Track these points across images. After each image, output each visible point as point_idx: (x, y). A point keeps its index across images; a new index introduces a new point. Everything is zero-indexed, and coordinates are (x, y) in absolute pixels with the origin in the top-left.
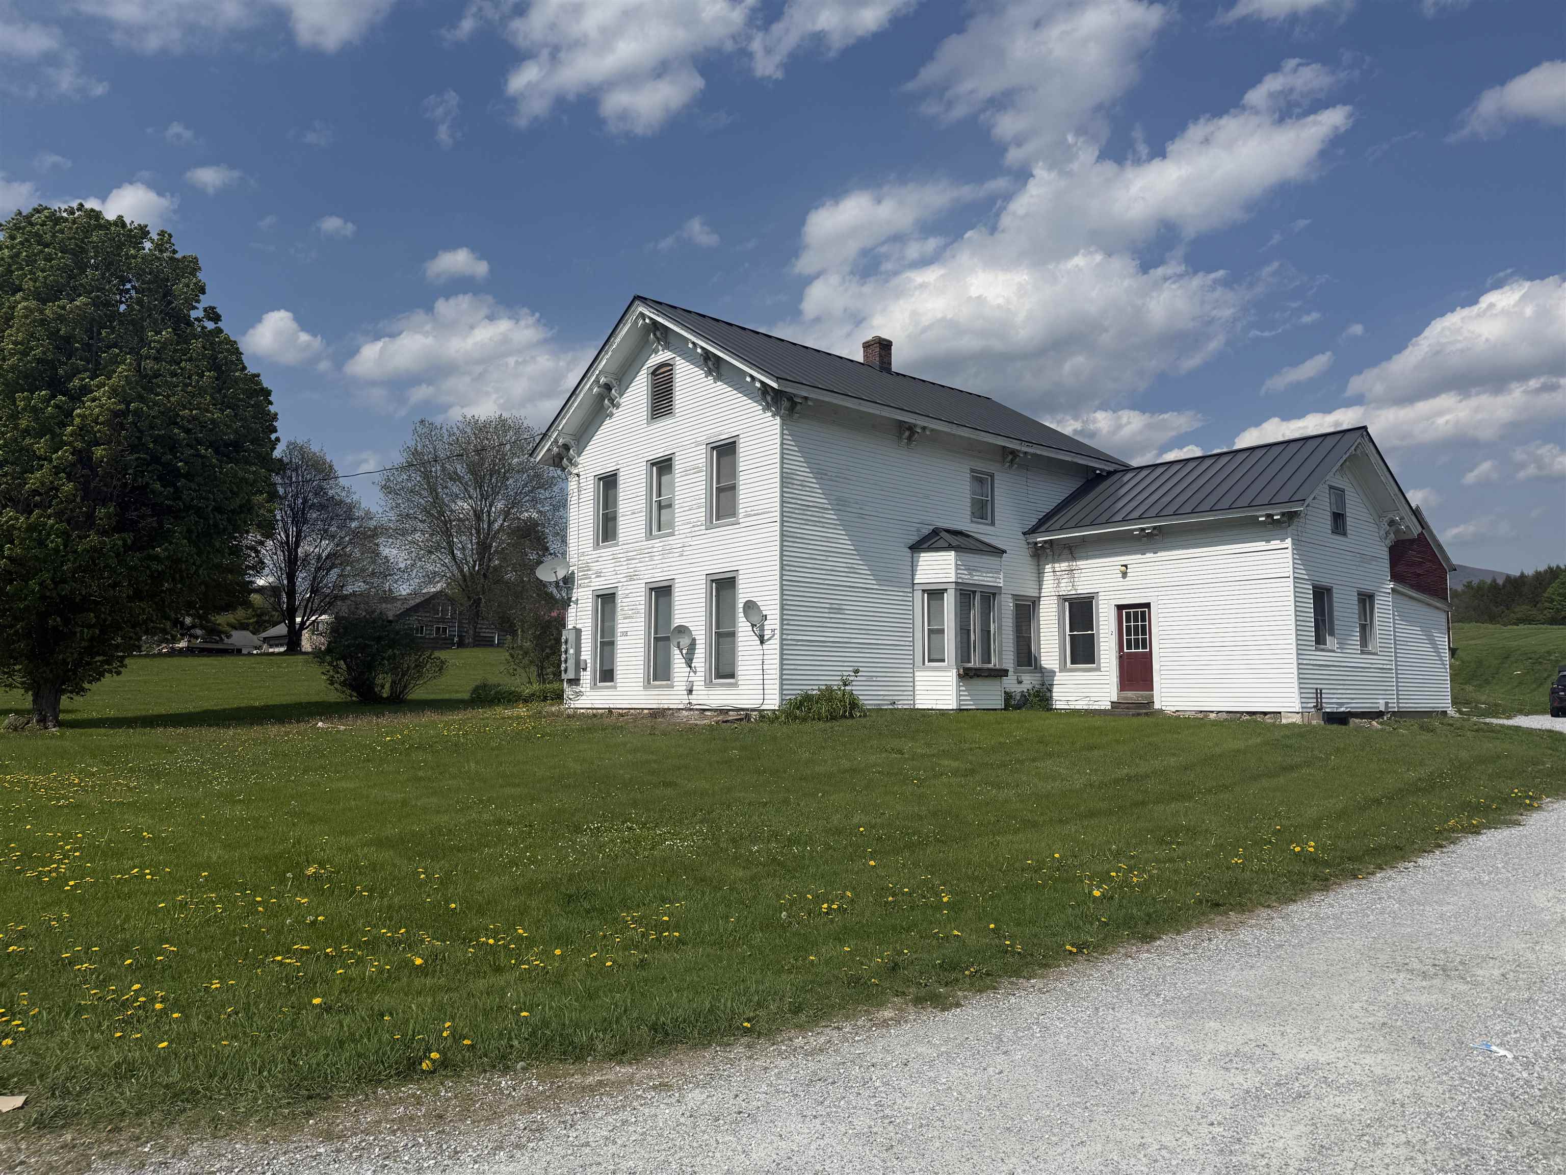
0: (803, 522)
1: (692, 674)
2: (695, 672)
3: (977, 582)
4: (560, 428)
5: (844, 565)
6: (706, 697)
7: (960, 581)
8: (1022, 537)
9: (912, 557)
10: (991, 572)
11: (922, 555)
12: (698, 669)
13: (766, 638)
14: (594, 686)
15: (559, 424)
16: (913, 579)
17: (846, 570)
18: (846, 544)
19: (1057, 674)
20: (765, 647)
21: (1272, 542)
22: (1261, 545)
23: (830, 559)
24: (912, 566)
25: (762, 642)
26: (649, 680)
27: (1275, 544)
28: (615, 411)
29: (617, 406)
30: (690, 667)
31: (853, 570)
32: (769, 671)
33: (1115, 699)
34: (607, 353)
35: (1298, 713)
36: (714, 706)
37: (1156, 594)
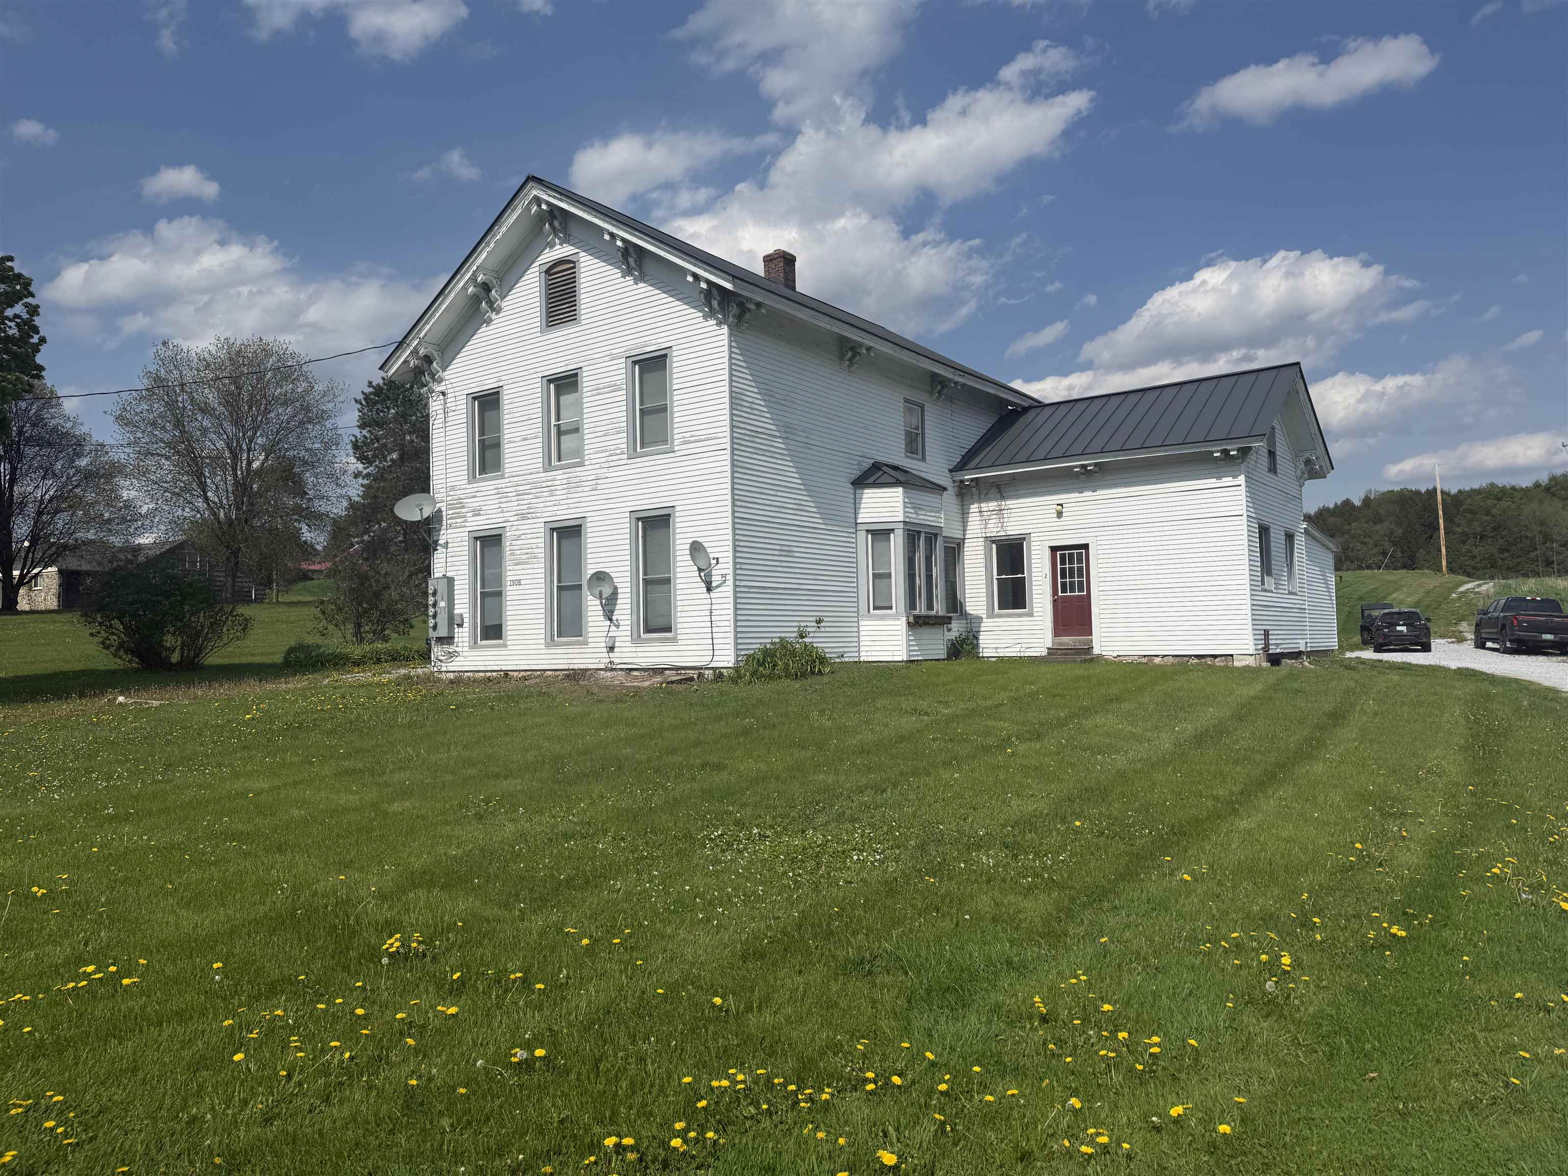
0: (753, 450)
1: (613, 628)
2: (618, 626)
3: (922, 522)
4: (422, 335)
5: (793, 501)
6: (634, 655)
7: (907, 520)
8: (948, 474)
9: (855, 494)
10: (933, 512)
11: (866, 491)
12: (621, 623)
13: (714, 584)
14: (474, 645)
15: (420, 330)
16: (856, 519)
17: (794, 507)
18: (794, 478)
19: (984, 620)
20: (712, 595)
21: (1224, 479)
22: (1212, 482)
23: (779, 494)
24: (855, 504)
25: (709, 590)
26: (552, 636)
27: (1227, 481)
28: (493, 316)
29: (498, 311)
30: (611, 620)
31: (800, 508)
32: (719, 624)
33: (1050, 646)
34: (488, 245)
35: (1252, 655)
36: (644, 665)
37: (1096, 534)
